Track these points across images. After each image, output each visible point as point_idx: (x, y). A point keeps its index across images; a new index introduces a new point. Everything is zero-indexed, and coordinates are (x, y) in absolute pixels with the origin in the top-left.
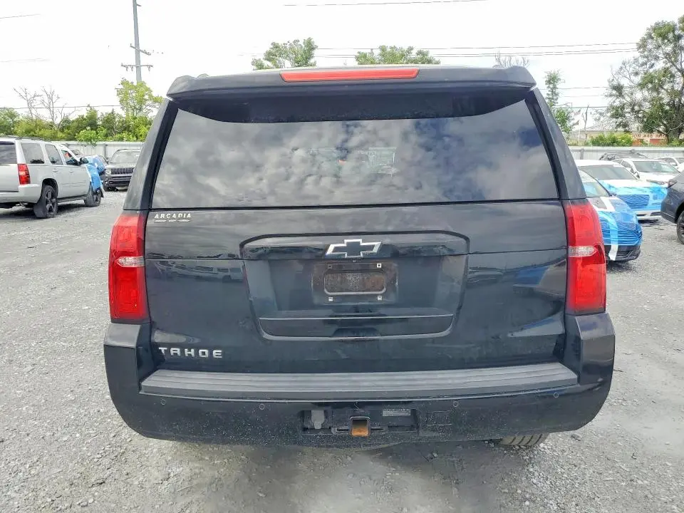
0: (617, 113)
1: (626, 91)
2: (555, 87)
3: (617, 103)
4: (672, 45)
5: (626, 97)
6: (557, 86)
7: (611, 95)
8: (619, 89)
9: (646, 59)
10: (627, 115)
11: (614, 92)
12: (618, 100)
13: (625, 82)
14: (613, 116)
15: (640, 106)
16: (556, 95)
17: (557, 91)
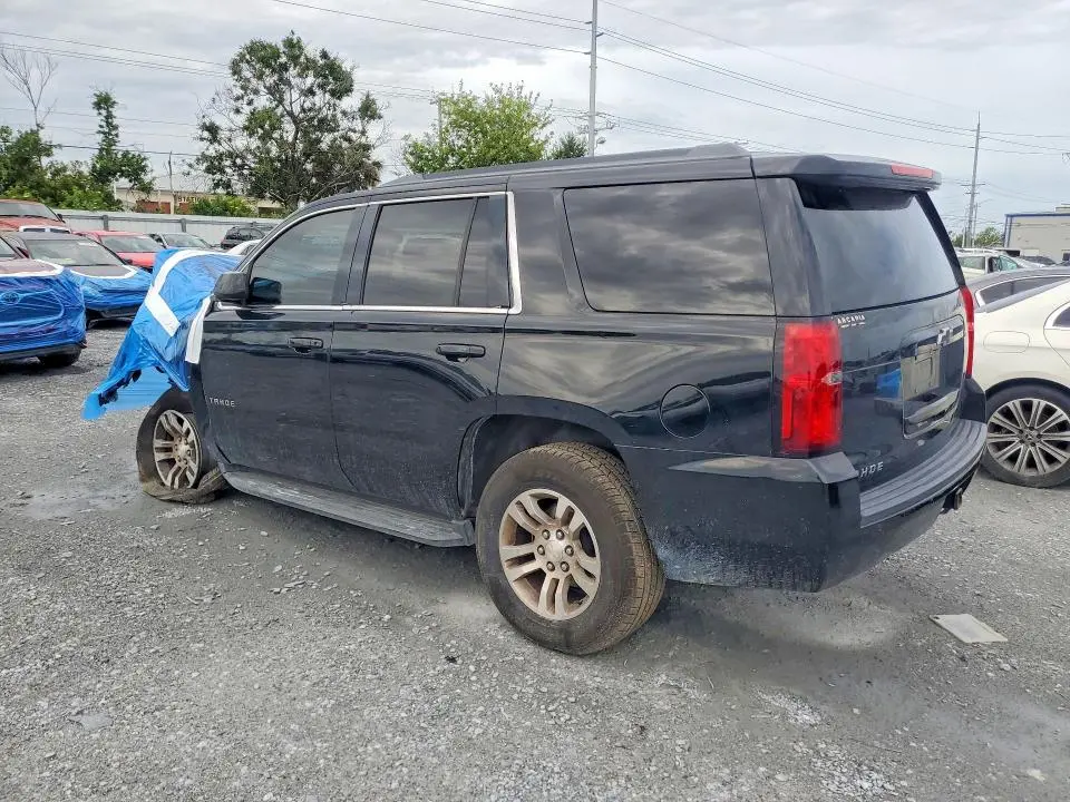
0: (213, 166)
1: (223, 135)
2: (109, 116)
3: (211, 152)
4: (276, 77)
5: (224, 144)
6: (114, 114)
7: (202, 139)
8: (212, 130)
9: (243, 92)
10: (228, 170)
11: (206, 134)
12: (211, 147)
13: (221, 121)
14: (208, 170)
15: (243, 158)
16: (116, 128)
17: (115, 122)
